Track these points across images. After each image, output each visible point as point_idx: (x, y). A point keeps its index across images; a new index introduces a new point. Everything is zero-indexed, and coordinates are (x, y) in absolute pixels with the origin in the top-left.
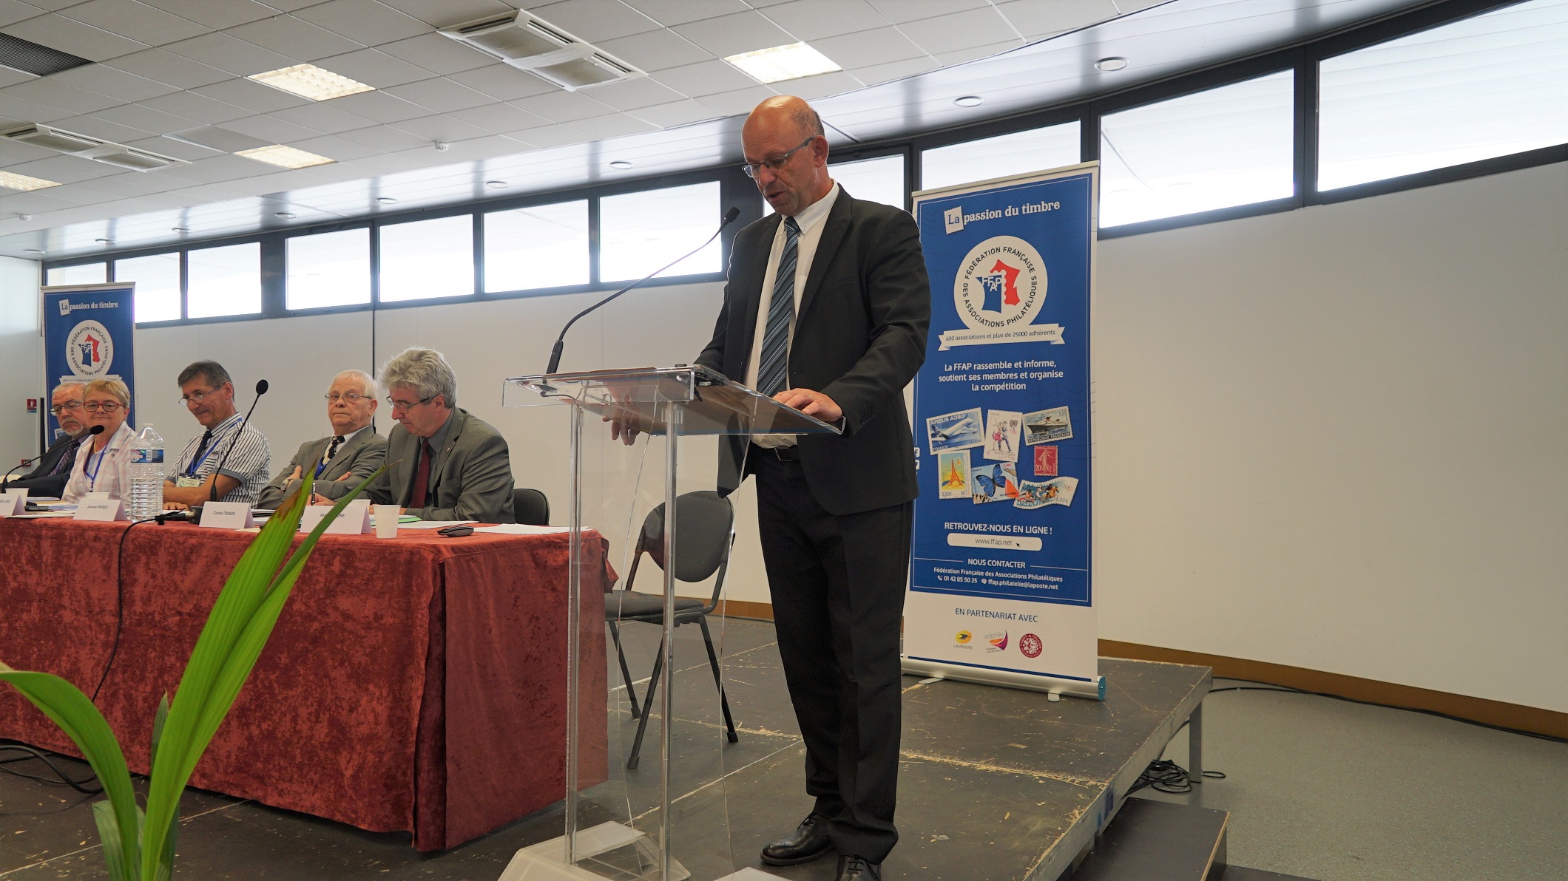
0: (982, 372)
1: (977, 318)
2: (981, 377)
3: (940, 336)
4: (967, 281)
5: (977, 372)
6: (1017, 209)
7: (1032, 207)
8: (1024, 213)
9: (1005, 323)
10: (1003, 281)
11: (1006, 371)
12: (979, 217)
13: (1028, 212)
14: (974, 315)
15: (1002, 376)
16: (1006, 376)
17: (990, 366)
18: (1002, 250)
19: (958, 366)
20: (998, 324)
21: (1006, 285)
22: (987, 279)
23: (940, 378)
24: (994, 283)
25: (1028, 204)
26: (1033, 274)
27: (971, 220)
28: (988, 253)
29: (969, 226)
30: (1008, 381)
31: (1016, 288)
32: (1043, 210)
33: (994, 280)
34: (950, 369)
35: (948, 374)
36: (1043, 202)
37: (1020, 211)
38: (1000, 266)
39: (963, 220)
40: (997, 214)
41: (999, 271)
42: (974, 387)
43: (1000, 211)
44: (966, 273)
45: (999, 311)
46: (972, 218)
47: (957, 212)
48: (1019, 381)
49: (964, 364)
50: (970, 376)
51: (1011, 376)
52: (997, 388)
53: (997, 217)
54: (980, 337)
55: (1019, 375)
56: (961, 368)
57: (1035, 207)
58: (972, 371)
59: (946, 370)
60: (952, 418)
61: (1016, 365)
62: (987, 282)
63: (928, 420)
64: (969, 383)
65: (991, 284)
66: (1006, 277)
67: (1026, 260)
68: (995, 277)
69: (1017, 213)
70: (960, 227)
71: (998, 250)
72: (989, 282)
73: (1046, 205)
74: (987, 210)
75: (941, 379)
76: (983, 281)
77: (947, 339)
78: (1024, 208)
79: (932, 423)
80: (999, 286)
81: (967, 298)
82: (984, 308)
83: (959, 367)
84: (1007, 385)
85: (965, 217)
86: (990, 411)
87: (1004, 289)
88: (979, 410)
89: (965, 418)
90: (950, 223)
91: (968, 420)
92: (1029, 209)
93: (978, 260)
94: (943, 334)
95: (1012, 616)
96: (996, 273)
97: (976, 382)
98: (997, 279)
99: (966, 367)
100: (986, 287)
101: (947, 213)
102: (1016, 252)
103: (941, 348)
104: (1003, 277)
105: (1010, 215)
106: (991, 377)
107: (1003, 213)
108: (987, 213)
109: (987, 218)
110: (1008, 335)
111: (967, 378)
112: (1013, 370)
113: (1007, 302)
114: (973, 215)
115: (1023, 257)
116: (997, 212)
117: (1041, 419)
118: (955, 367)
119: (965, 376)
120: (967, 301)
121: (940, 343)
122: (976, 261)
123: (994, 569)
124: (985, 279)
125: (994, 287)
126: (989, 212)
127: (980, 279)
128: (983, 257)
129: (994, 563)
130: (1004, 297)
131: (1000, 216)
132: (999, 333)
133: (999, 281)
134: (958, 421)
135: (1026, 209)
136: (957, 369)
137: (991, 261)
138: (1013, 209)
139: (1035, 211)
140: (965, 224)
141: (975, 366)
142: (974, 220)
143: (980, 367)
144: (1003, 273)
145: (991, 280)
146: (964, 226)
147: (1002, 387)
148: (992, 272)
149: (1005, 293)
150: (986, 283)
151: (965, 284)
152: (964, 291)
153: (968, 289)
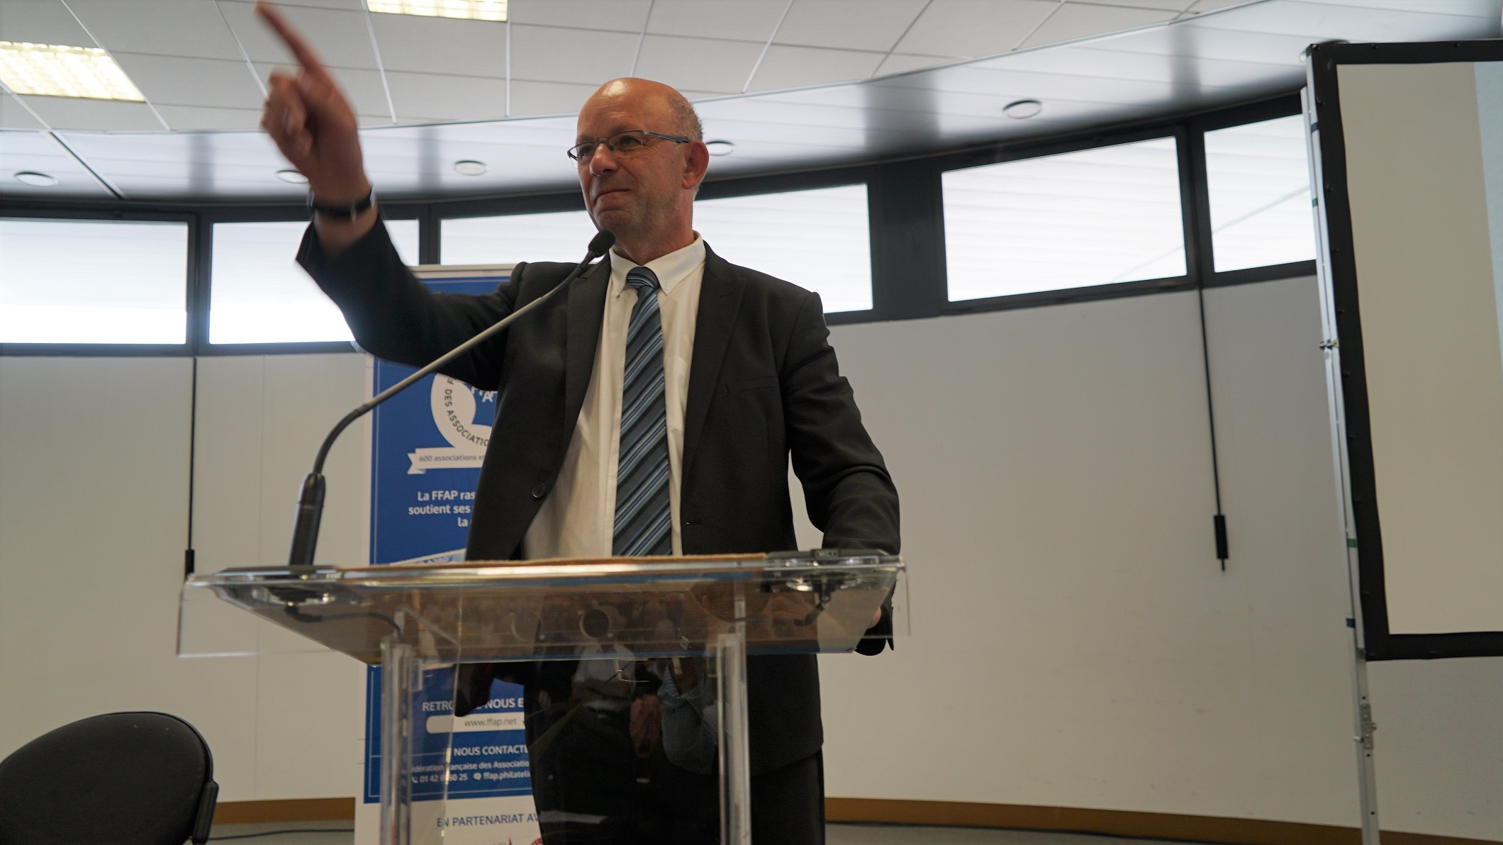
1: (466, 434)
3: (411, 456)
4: (449, 386)
5: (465, 502)
14: (462, 430)
19: (437, 494)
23: (410, 509)
34: (427, 497)
35: (423, 504)
42: (462, 522)
49: (447, 492)
50: (455, 508)
54: (469, 458)
56: (442, 498)
58: (458, 502)
59: (420, 499)
64: (454, 517)
65: (484, 393)
72: (482, 391)
75: (412, 511)
76: (473, 389)
77: (422, 459)
81: (450, 408)
82: (475, 423)
83: (440, 496)
94: (414, 452)
95: (518, 817)
97: (464, 516)
99: (451, 495)
100: (478, 397)
103: (412, 471)
111: (452, 510)
118: (434, 496)
119: (448, 507)
120: (450, 412)
121: (409, 464)
123: (491, 759)
124: (476, 386)
125: (489, 396)
127: (469, 386)
129: (492, 750)
136: (437, 498)
141: (462, 494)
150: (477, 392)
151: (446, 390)
152: (445, 400)
153: (450, 397)
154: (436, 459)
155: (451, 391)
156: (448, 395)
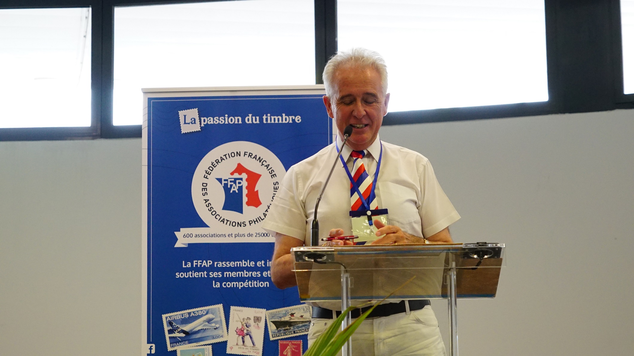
0: (223, 270)
1: (218, 217)
2: (223, 274)
3: (176, 233)
4: (205, 181)
5: (218, 269)
6: (258, 118)
7: (273, 117)
8: (265, 122)
9: (247, 223)
10: (245, 184)
11: (249, 269)
12: (218, 121)
13: (269, 122)
14: (214, 214)
15: (245, 274)
16: (249, 274)
17: (232, 264)
18: (242, 154)
19: (197, 263)
20: (239, 224)
21: (247, 188)
22: (227, 180)
23: (177, 274)
24: (234, 185)
25: (269, 115)
26: (275, 180)
27: (209, 123)
28: (227, 156)
29: (206, 128)
30: (251, 279)
31: (257, 191)
32: (284, 122)
33: (235, 182)
34: (189, 265)
35: (187, 270)
36: (284, 115)
37: (261, 120)
38: (240, 169)
39: (200, 122)
40: (237, 120)
41: (240, 174)
42: (215, 284)
43: (240, 118)
44: (205, 173)
45: (241, 211)
46: (210, 121)
47: (193, 113)
48: (262, 279)
49: (204, 261)
50: (210, 273)
51: (254, 274)
52: (240, 285)
53: (236, 122)
54: (220, 236)
55: (262, 274)
56: (201, 265)
57: (276, 118)
58: (212, 269)
59: (184, 266)
60: (192, 314)
61: (259, 264)
62: (227, 184)
63: (164, 316)
64: (210, 280)
65: (231, 186)
66: (247, 180)
67: (267, 166)
68: (236, 179)
69: (258, 122)
70: (196, 128)
71: (239, 154)
72: (229, 184)
73: (287, 117)
74: (226, 115)
75: (178, 275)
76: (223, 182)
77: (184, 236)
78: (264, 117)
79: (169, 319)
80: (240, 189)
81: (206, 197)
82: (224, 208)
83: (199, 264)
84: (250, 282)
85: (202, 119)
86: (232, 308)
87: (245, 192)
88: (221, 306)
89: (207, 314)
90: (185, 123)
91: (210, 316)
92: (270, 119)
93: (217, 162)
94: (179, 231)
96: (236, 175)
97: (217, 280)
98: (237, 181)
99: (207, 264)
100: (227, 189)
101: (181, 113)
102: (257, 158)
103: (178, 245)
104: (244, 180)
105: (250, 122)
106: (233, 274)
107: (243, 120)
108: (226, 118)
109: (227, 123)
110: (250, 235)
111: (208, 275)
112: (256, 269)
113: (248, 204)
114: (212, 118)
115: (264, 163)
116: (236, 118)
117: (285, 315)
118: (195, 264)
119: (205, 273)
120: (206, 201)
121: (176, 239)
122: (215, 163)
124: (225, 180)
125: (235, 188)
126: (228, 117)
127: (220, 180)
128: (222, 159)
130: (245, 199)
131: (240, 122)
132: (241, 233)
133: (239, 183)
134: (199, 317)
135: (267, 120)
136: (197, 266)
137: (231, 164)
138: (254, 118)
139: (276, 122)
140: (202, 125)
141: (216, 263)
142: (212, 123)
143: (220, 265)
144: (244, 176)
145: (231, 182)
146: (201, 128)
147: (245, 284)
148: (232, 174)
149: (247, 195)
151: (203, 184)
152: (202, 191)
153: (206, 189)
154: (196, 236)
155: (207, 184)
156: (205, 187)
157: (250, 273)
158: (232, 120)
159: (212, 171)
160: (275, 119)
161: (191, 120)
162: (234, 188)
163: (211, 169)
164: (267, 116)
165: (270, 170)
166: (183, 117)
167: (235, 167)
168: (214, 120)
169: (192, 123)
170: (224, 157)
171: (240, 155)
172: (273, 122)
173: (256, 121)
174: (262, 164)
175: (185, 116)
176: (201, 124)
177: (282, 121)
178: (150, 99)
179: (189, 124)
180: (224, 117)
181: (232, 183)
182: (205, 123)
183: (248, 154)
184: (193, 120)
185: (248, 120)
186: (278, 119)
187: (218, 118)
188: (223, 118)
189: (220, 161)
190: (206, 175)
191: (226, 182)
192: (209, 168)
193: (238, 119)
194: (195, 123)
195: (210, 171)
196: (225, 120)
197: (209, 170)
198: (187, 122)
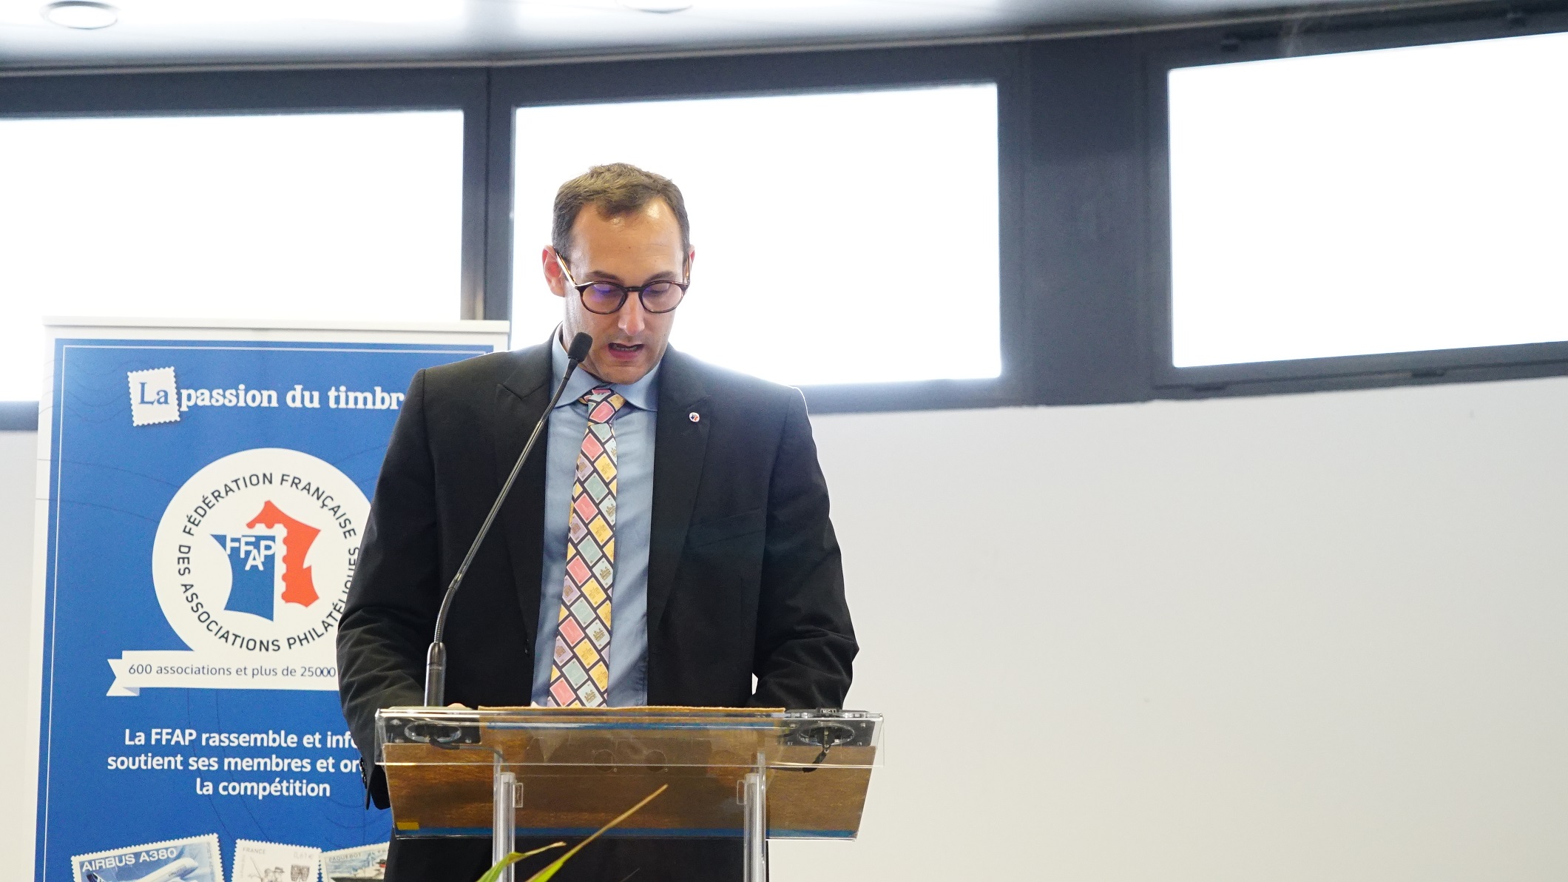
0: (222, 753)
1: (213, 626)
2: (221, 763)
3: (112, 662)
4: (186, 540)
5: (209, 752)
6: (316, 394)
7: (352, 395)
8: (332, 405)
9: (284, 644)
10: (280, 550)
11: (283, 752)
12: (221, 399)
13: (342, 405)
14: (205, 619)
15: (274, 764)
16: (284, 764)
17: (243, 740)
18: (277, 479)
19: (160, 735)
20: (264, 646)
21: (285, 559)
22: (238, 540)
23: (110, 760)
24: (255, 552)
25: (343, 388)
27: (200, 403)
28: (241, 483)
29: (192, 416)
30: (287, 775)
31: (309, 568)
32: (379, 406)
33: (256, 545)
34: (141, 739)
35: (134, 752)
36: (378, 389)
37: (324, 399)
38: (270, 514)
39: (179, 399)
40: (266, 398)
41: (270, 526)
42: (202, 786)
43: (274, 394)
44: (186, 521)
45: (269, 616)
46: (203, 398)
47: (163, 378)
48: (314, 777)
49: (178, 732)
50: (191, 760)
51: (296, 764)
52: (261, 790)
53: (265, 404)
54: (218, 671)
55: (313, 764)
56: (168, 741)
57: (360, 396)
58: (196, 749)
59: (128, 742)
60: (144, 857)
61: (307, 740)
62: (238, 549)
63: (76, 860)
64: (188, 776)
65: (248, 553)
66: (286, 541)
67: (335, 510)
68: (259, 538)
69: (316, 404)
70: (169, 414)
71: (268, 479)
72: (244, 548)
73: (386, 395)
74: (242, 387)
75: (113, 763)
76: (229, 544)
77: (132, 670)
78: (332, 394)
79: (87, 867)
80: (269, 561)
81: (187, 579)
82: (230, 606)
83: (165, 737)
84: (285, 784)
85: (185, 393)
86: (241, 844)
87: (280, 569)
88: (212, 840)
89: (179, 856)
90: (143, 402)
91: (186, 862)
92: (344, 398)
93: (217, 494)
94: (120, 657)
96: (261, 529)
97: (205, 776)
98: (263, 543)
99: (184, 737)
100: (237, 560)
101: (135, 378)
102: (312, 490)
103: (115, 690)
104: (279, 540)
105: (298, 404)
106: (246, 764)
107: (282, 399)
108: (242, 394)
109: (242, 404)
110: (289, 672)
111: (185, 763)
112: (299, 752)
113: (287, 597)
114: (207, 392)
115: (328, 502)
116: (265, 393)
117: (366, 863)
118: (154, 737)
119: (179, 758)
120: (187, 587)
121: (111, 677)
122: (211, 498)
124: (233, 540)
125: (257, 560)
126: (246, 391)
127: (221, 539)
128: (228, 490)
130: (280, 587)
131: (274, 404)
132: (267, 666)
133: (268, 548)
134: (158, 864)
135: (337, 399)
136: (158, 741)
137: (250, 502)
138: (307, 394)
139: (360, 406)
140: (184, 408)
141: (205, 736)
142: (207, 403)
143: (215, 740)
145: (247, 544)
146: (181, 414)
147: (274, 789)
148: (251, 525)
149: (285, 578)
150: (235, 551)
151: (180, 546)
152: (179, 563)
153: (188, 558)
154: (160, 671)
155: (189, 548)
156: (184, 556)
157: (287, 761)
158: (254, 398)
159: (203, 516)
160: (356, 399)
161: (158, 394)
162: (254, 559)
163: (201, 512)
164: (337, 390)
165: (342, 520)
166: (139, 387)
167: (259, 508)
168: (211, 397)
169: (159, 402)
170: (233, 486)
171: (271, 482)
172: (351, 405)
173: (312, 401)
174: (324, 505)
175: (143, 385)
176: (180, 405)
177: (374, 404)
178: (60, 343)
179: (152, 403)
180: (237, 389)
181: (250, 548)
182: (191, 403)
183: (290, 479)
184: (162, 394)
185: (294, 399)
186: (365, 399)
187: (221, 391)
188: (234, 392)
189: (223, 494)
190: (190, 525)
191: (236, 545)
192: (196, 511)
193: (270, 397)
194: (166, 402)
195: (199, 518)
196: (237, 396)
197: (195, 515)
198: (146, 399)
